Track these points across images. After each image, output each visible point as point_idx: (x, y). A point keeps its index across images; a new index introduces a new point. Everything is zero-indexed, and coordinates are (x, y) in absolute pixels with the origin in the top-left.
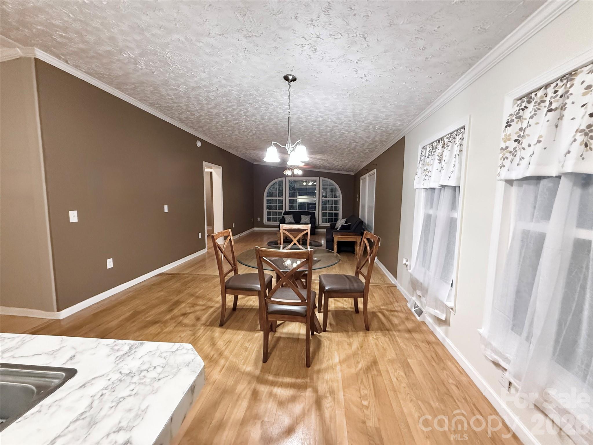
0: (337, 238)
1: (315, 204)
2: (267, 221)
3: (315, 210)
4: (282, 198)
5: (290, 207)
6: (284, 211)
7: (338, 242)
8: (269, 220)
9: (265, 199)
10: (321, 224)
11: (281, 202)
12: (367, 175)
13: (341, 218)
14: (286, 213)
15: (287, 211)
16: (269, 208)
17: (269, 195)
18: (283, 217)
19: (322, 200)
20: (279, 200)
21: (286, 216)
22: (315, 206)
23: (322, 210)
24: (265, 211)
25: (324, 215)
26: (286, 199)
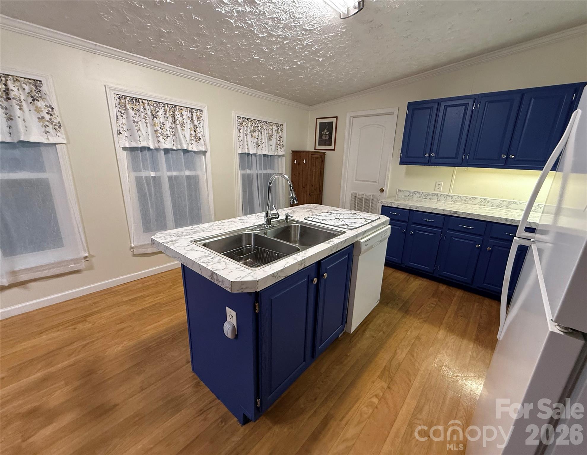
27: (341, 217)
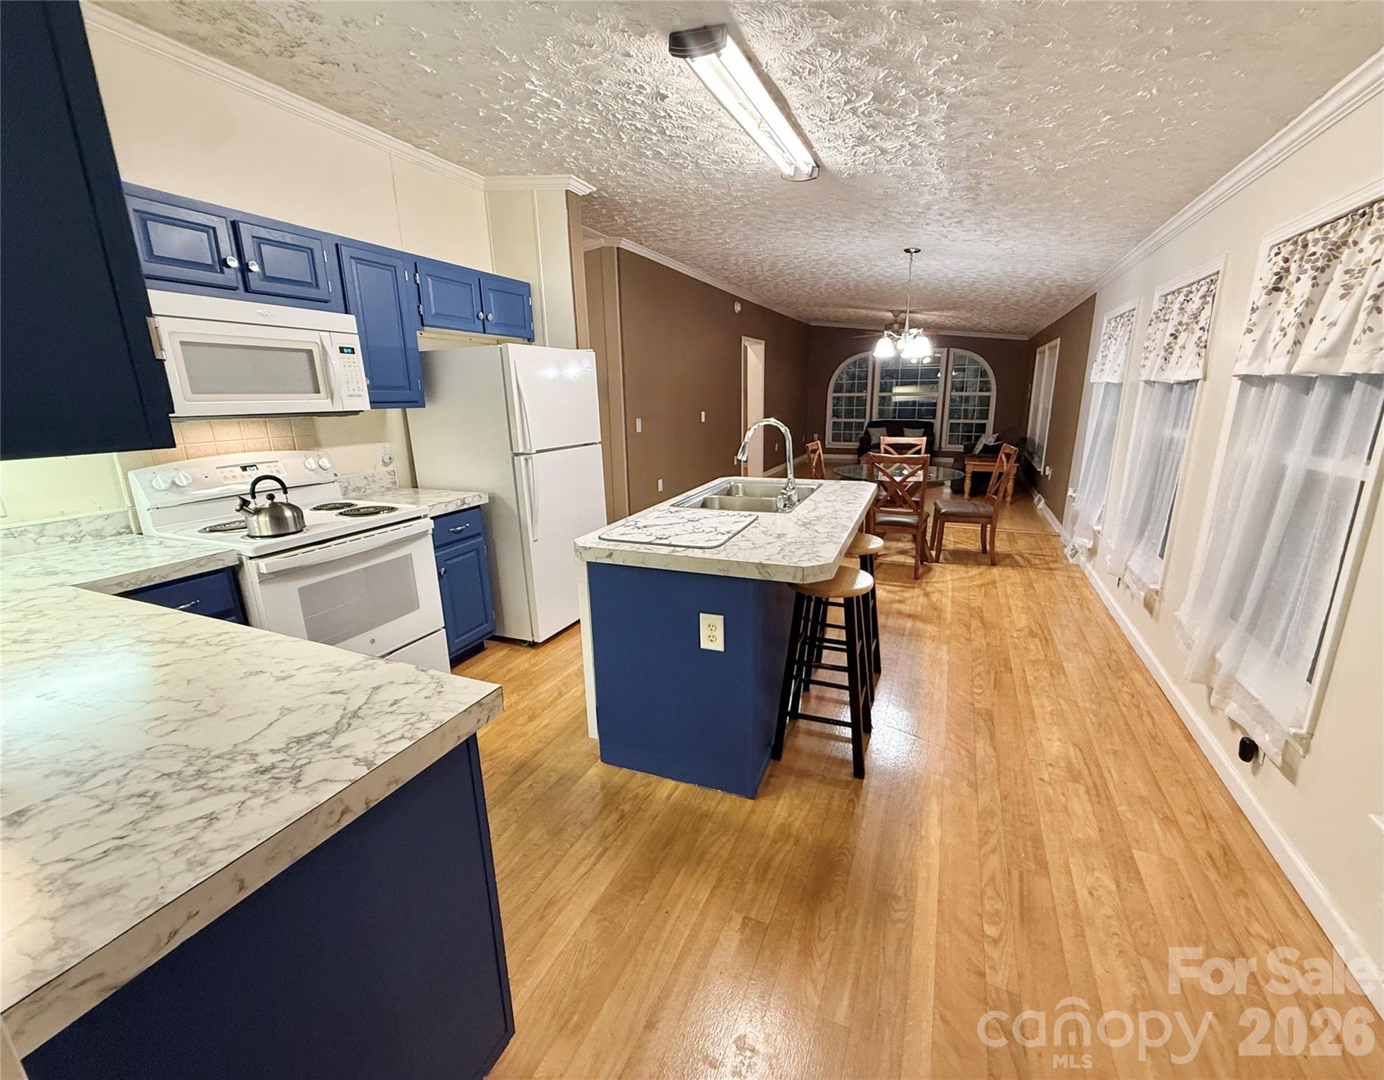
0: (971, 467)
1: (935, 404)
2: (833, 441)
3: (934, 417)
4: (864, 394)
5: (881, 413)
6: (867, 421)
7: (974, 474)
8: (836, 438)
9: (831, 394)
10: (946, 447)
11: (862, 402)
12: (1047, 346)
13: (992, 431)
14: (873, 424)
15: (874, 419)
16: (836, 414)
17: (838, 388)
18: (867, 433)
19: (951, 396)
20: (857, 397)
21: (871, 430)
22: (935, 410)
23: (951, 417)
24: (830, 420)
25: (953, 427)
26: (873, 395)
27: (689, 526)
